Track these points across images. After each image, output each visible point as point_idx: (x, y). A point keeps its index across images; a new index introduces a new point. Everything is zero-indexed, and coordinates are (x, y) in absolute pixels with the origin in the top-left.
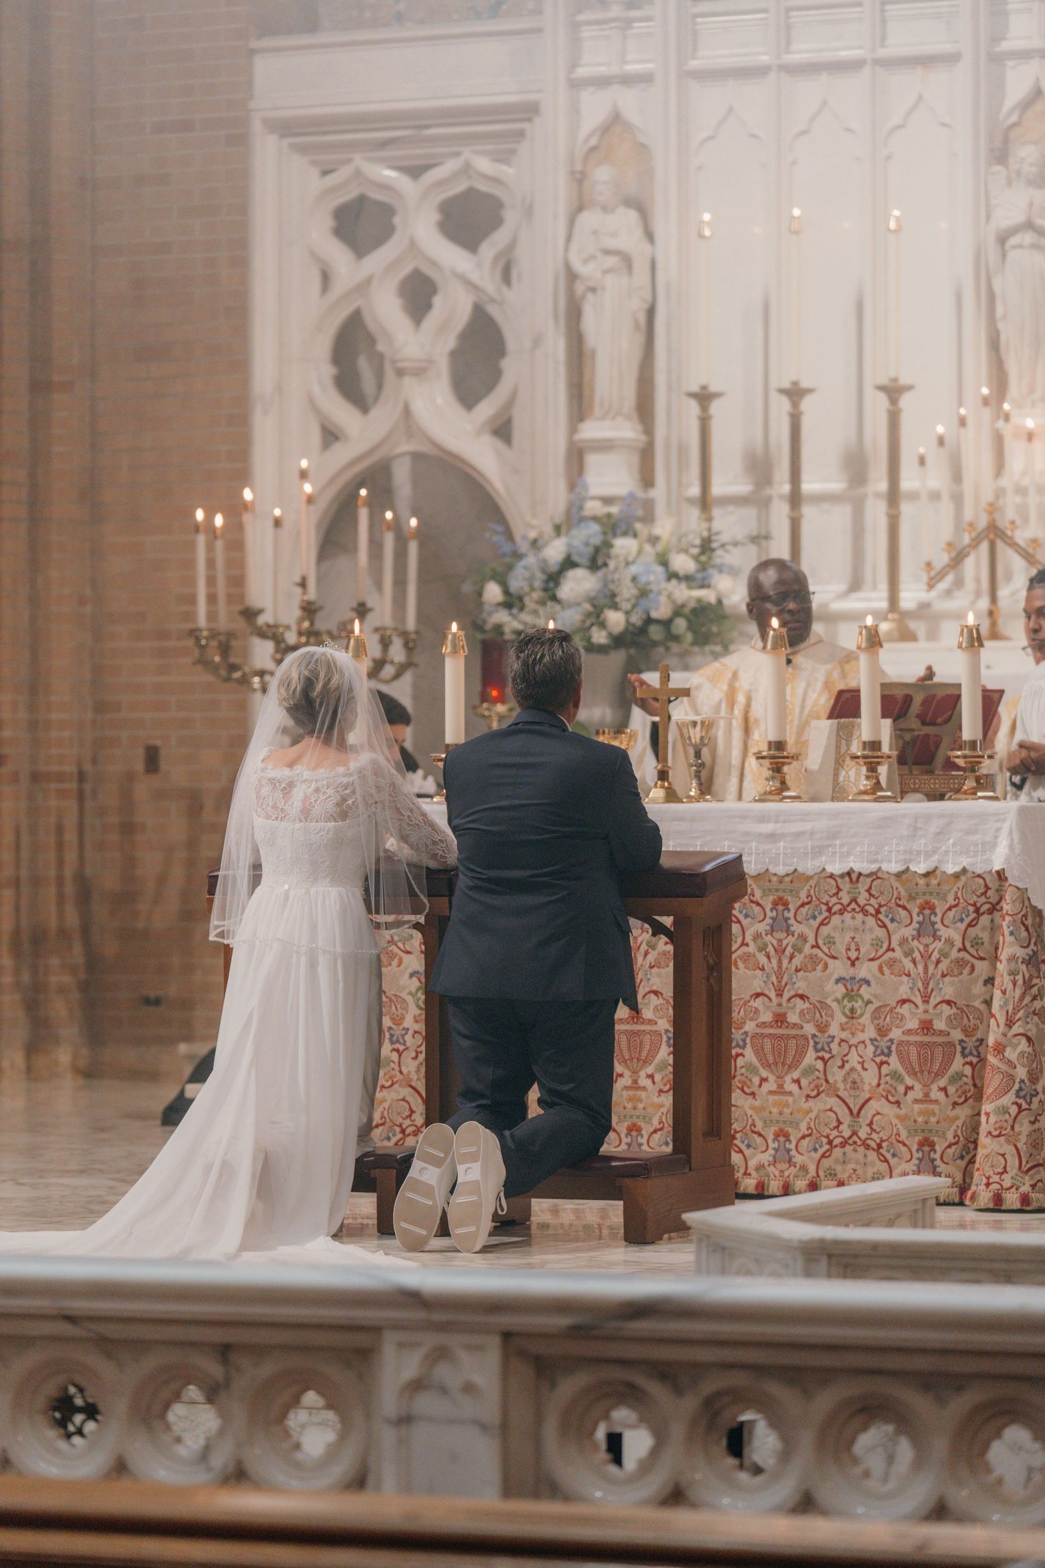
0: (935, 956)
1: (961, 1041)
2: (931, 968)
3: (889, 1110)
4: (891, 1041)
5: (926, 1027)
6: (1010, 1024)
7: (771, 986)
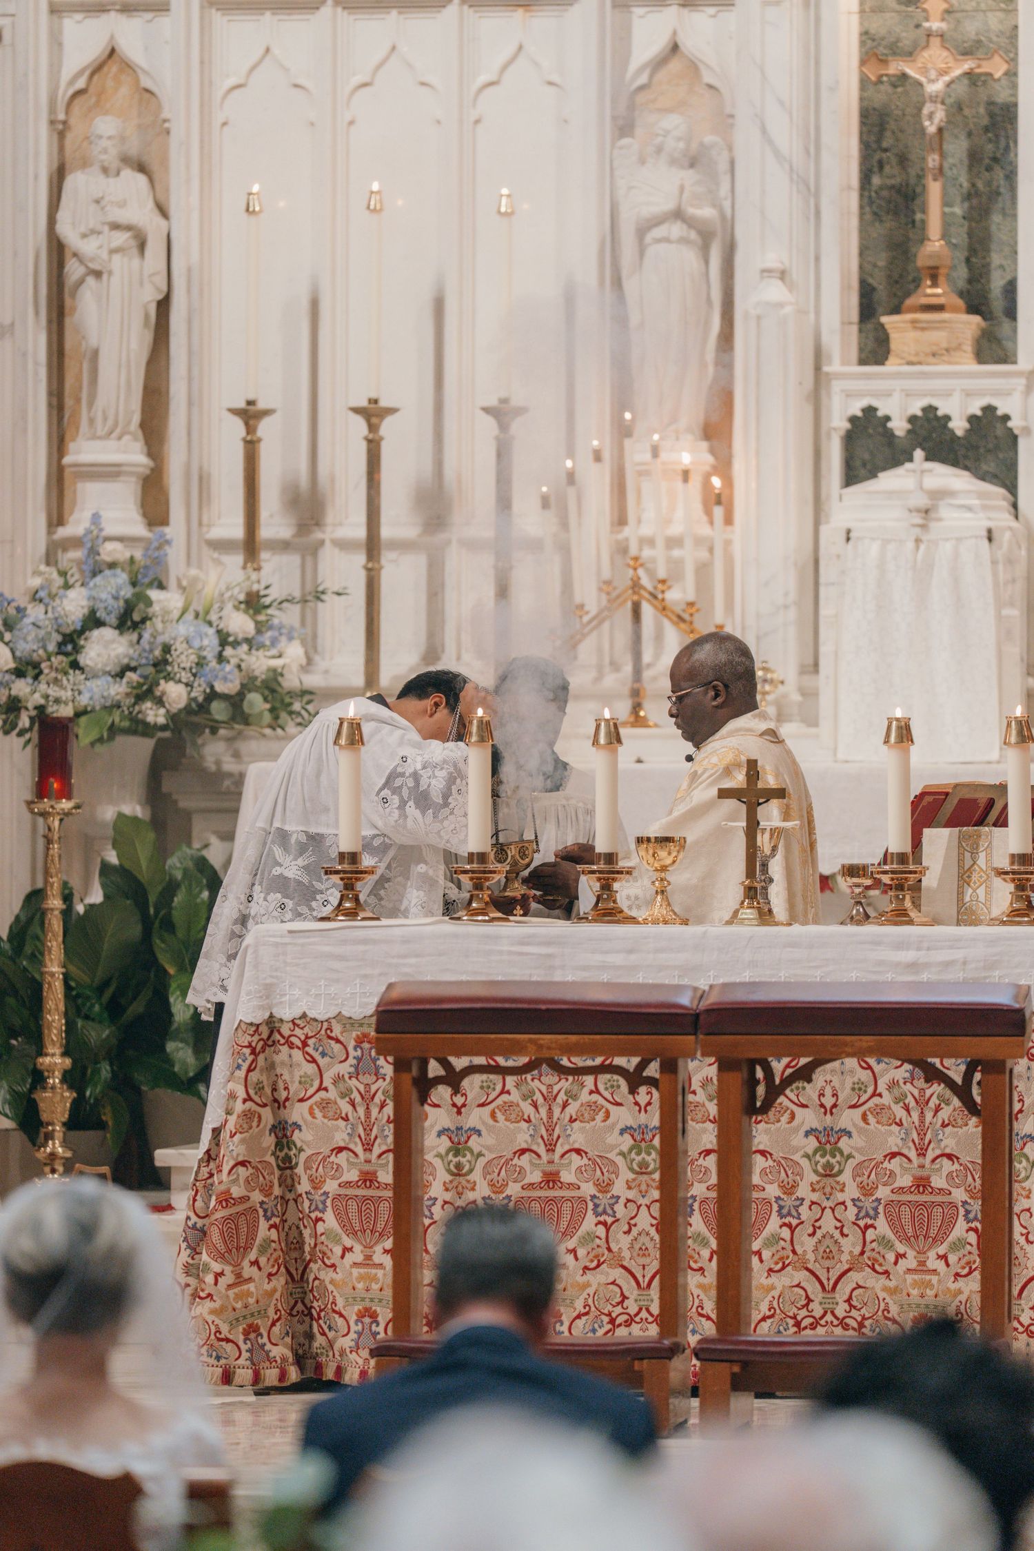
7: (911, 1144)
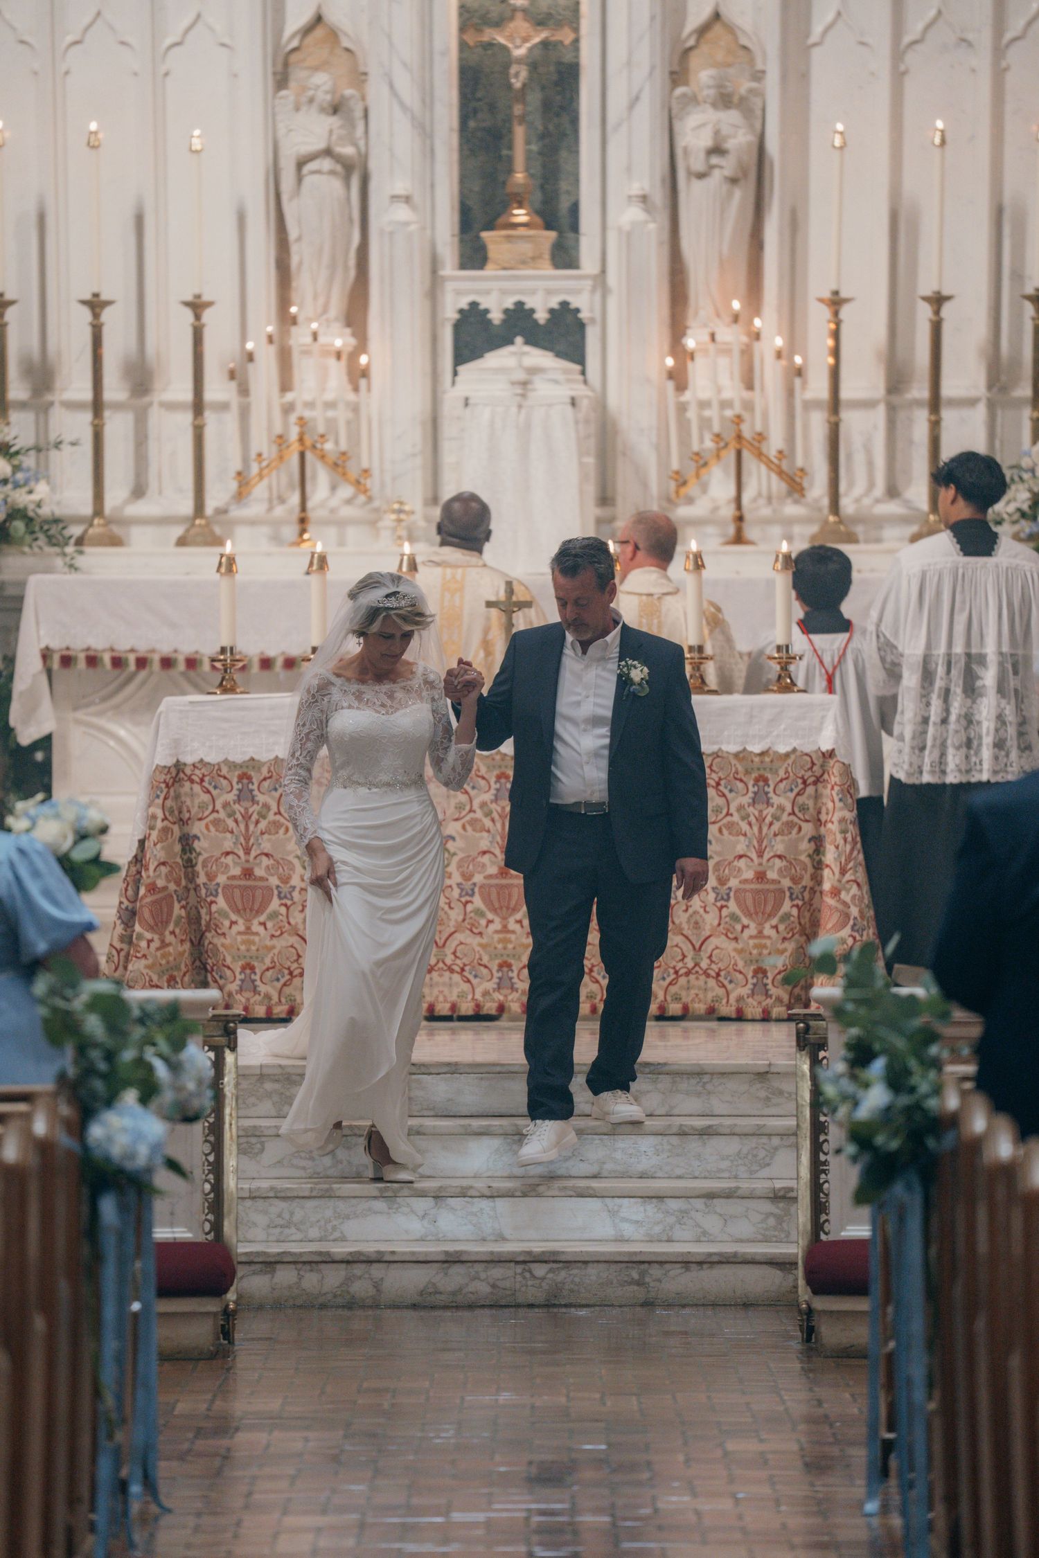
0: (769, 819)
1: (790, 888)
2: (765, 829)
3: (729, 946)
4: (730, 889)
5: (761, 876)
6: (843, 872)
